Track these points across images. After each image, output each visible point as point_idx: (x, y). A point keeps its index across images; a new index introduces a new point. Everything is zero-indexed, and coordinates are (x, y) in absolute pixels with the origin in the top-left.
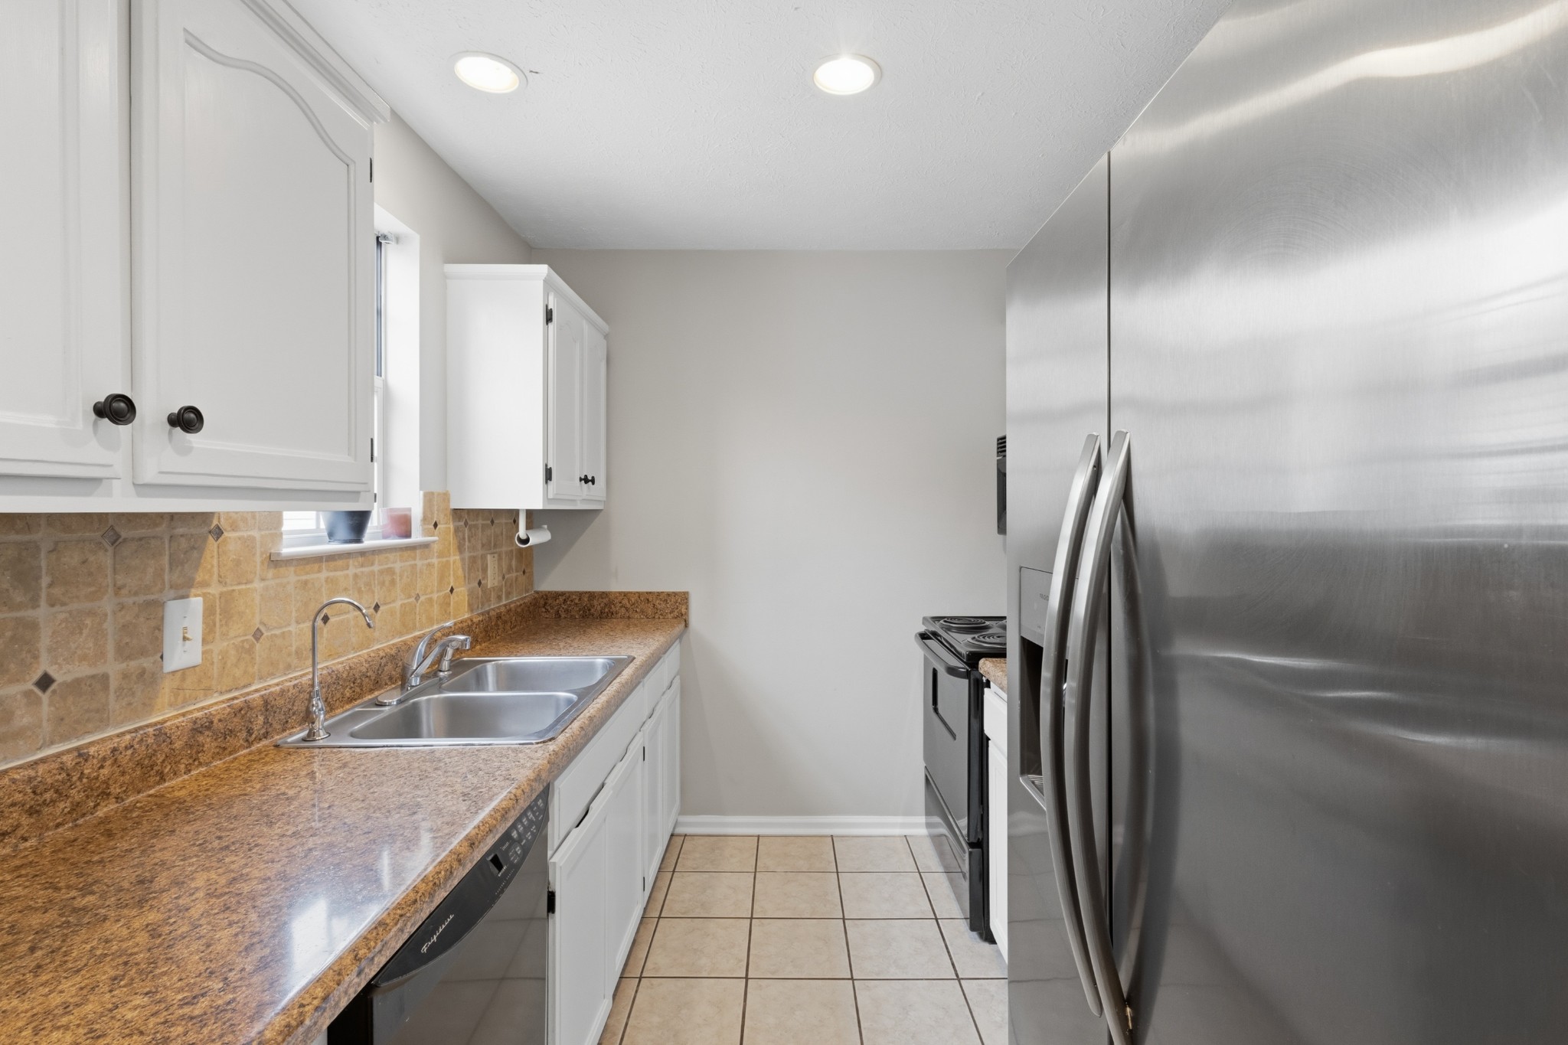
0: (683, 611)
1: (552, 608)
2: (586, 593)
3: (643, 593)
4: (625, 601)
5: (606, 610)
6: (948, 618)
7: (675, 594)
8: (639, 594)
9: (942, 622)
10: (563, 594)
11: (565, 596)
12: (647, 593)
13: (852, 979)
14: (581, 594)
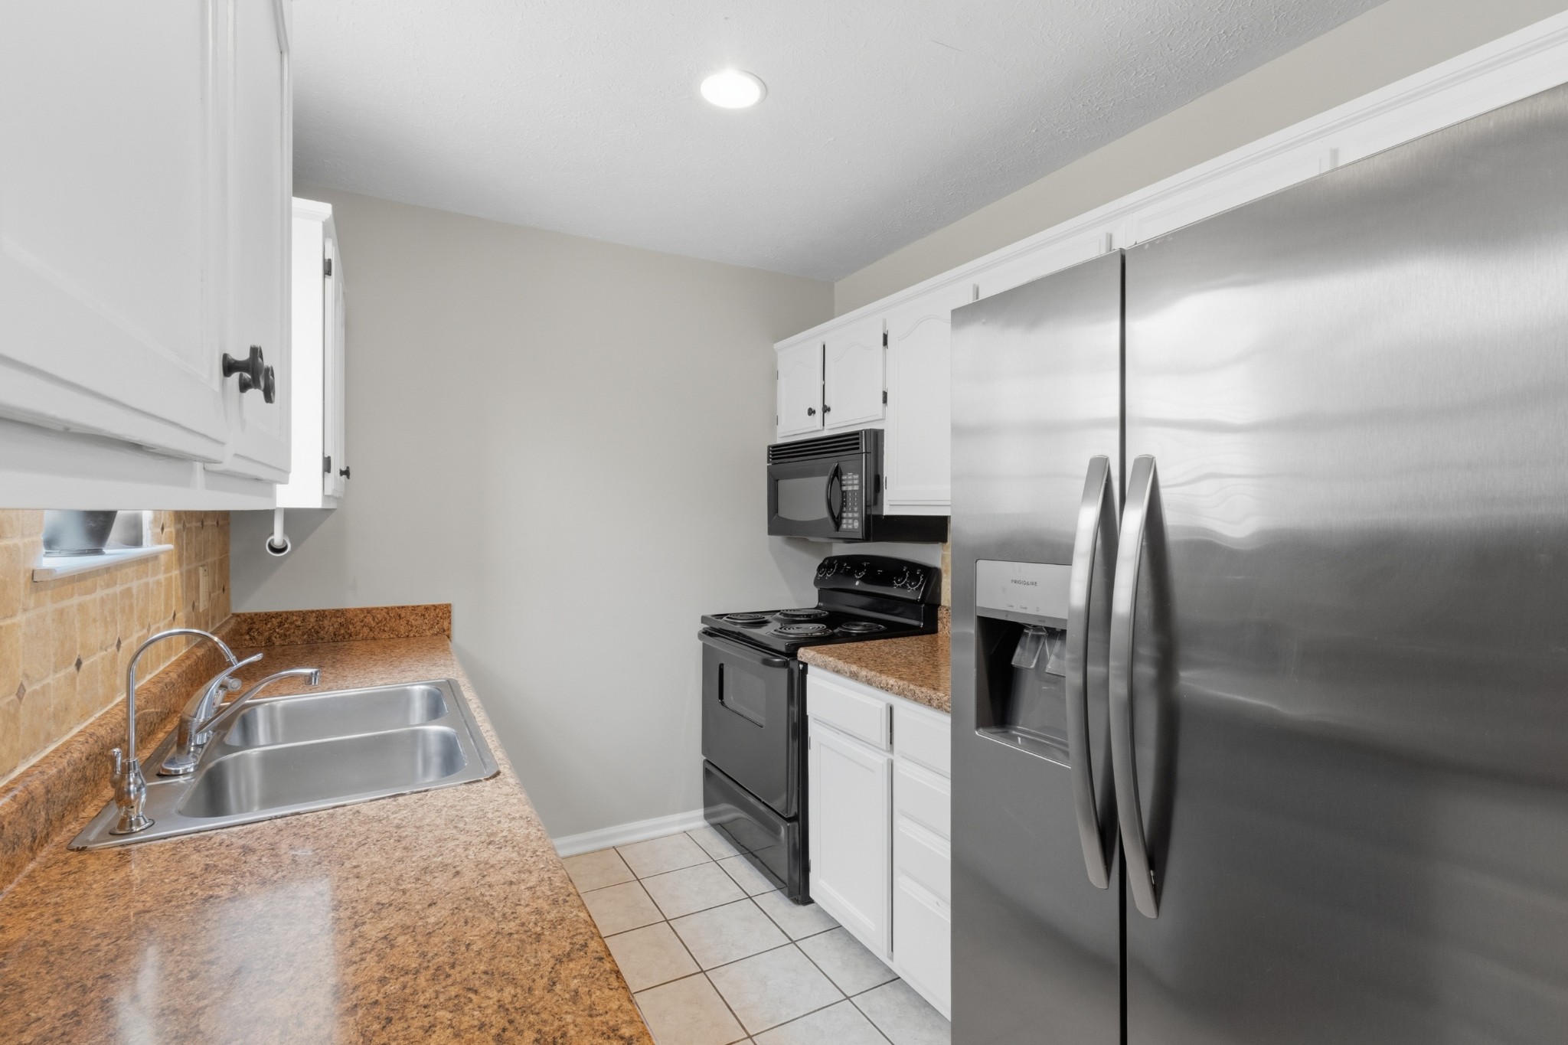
0: (446, 625)
1: (260, 634)
2: (313, 612)
3: (393, 608)
4: (369, 619)
5: (342, 631)
6: (731, 614)
7: (435, 607)
8: (388, 610)
9: (725, 618)
10: (278, 615)
11: (282, 619)
12: (398, 608)
13: (702, 971)
14: (304, 615)
